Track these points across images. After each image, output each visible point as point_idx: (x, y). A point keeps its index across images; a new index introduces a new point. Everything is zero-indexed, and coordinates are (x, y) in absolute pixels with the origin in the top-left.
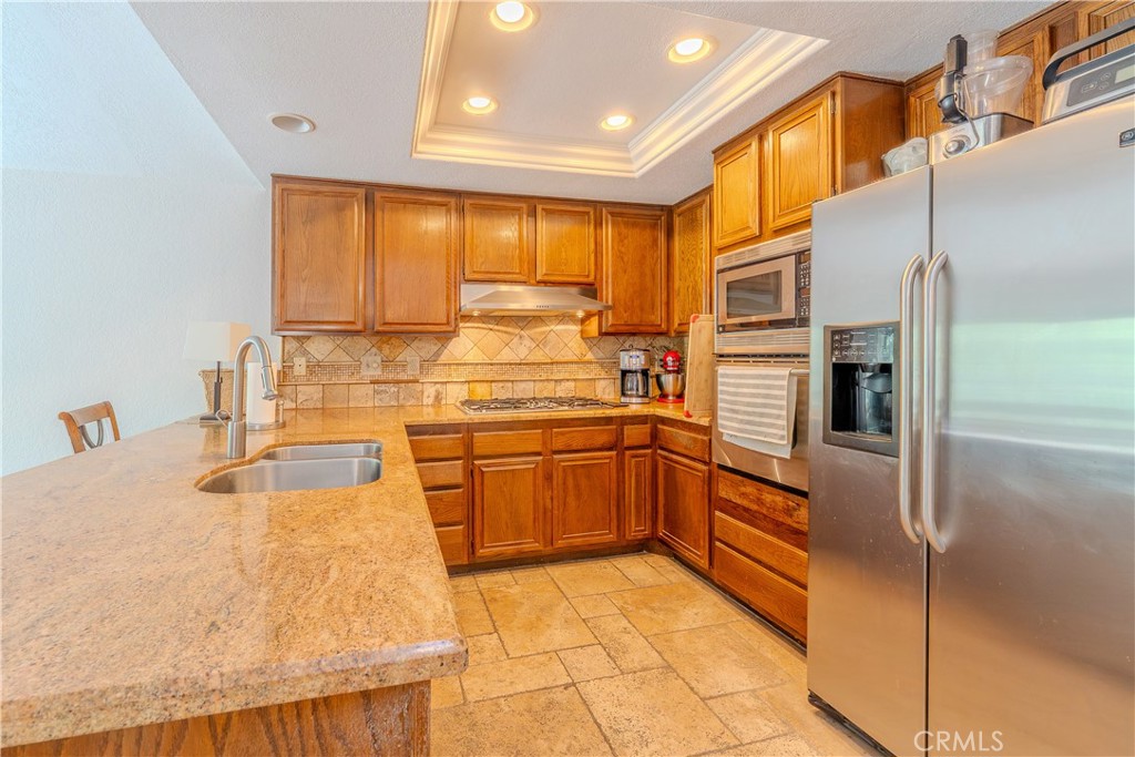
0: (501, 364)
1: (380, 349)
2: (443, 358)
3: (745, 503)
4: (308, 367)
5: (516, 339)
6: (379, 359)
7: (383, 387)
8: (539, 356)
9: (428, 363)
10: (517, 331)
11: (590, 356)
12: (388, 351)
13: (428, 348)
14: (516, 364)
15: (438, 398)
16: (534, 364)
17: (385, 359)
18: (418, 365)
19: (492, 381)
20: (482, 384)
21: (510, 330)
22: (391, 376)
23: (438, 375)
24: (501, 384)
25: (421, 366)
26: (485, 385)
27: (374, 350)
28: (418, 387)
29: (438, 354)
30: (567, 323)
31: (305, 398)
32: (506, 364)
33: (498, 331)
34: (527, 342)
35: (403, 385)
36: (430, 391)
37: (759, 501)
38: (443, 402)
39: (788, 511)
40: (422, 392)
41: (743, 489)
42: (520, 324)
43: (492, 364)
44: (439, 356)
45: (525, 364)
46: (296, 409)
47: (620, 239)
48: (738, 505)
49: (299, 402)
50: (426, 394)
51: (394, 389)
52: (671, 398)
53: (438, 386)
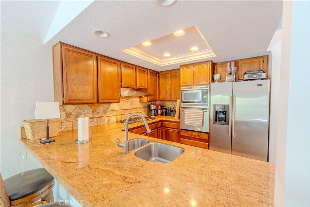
0: (124, 110)
1: (91, 107)
2: (110, 109)
3: (188, 136)
4: (66, 115)
5: (127, 102)
6: (91, 111)
7: (93, 120)
8: (131, 107)
9: (106, 110)
10: (127, 100)
11: (141, 106)
12: (94, 108)
13: (106, 106)
14: (127, 109)
15: (108, 121)
16: (130, 109)
17: (93, 110)
18: (103, 112)
19: (122, 115)
20: (119, 116)
21: (125, 100)
22: (95, 116)
23: (108, 114)
24: (124, 115)
25: (104, 112)
26: (120, 116)
27: (89, 108)
28: (103, 118)
29: (108, 108)
30: (137, 98)
31: (65, 127)
32: (125, 110)
33: (123, 100)
34: (129, 103)
35: (98, 118)
36: (106, 119)
37: (192, 135)
38: (110, 122)
39: (199, 136)
40: (104, 120)
41: (188, 133)
42: (128, 99)
43: (121, 110)
44: (109, 108)
45: (129, 109)
46: (62, 132)
47: (151, 78)
48: (186, 136)
49: (63, 129)
50: (105, 120)
51: (96, 120)
52: (159, 115)
53: (108, 117)
